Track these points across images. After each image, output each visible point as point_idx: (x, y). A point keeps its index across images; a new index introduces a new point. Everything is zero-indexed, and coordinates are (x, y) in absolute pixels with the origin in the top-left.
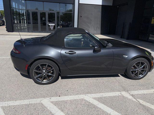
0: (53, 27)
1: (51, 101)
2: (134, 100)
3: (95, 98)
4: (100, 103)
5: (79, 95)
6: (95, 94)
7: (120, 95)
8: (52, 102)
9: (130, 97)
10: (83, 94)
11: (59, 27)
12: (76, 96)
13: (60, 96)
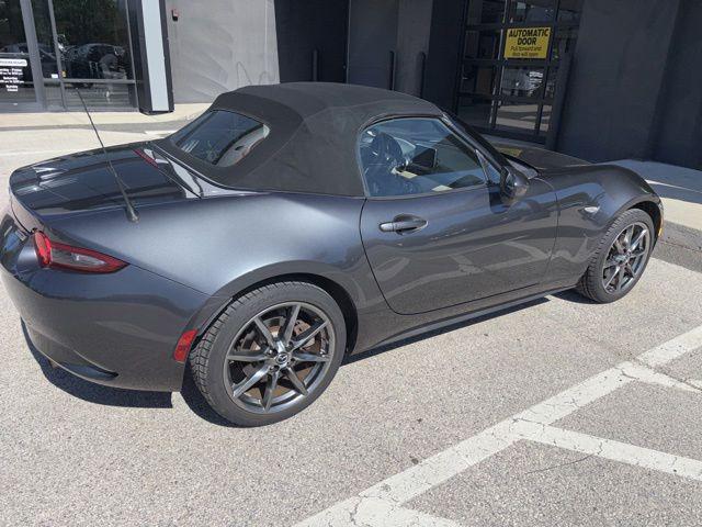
0: (20, 78)
1: (402, 500)
2: (683, 386)
3: (562, 424)
4: (603, 440)
5: (491, 430)
6: (543, 403)
7: (626, 380)
8: (413, 504)
9: (665, 381)
10: (499, 420)
11: (55, 76)
12: (482, 435)
13: (415, 461)
